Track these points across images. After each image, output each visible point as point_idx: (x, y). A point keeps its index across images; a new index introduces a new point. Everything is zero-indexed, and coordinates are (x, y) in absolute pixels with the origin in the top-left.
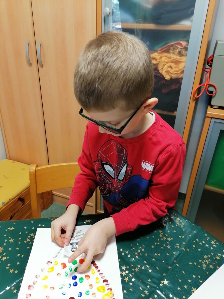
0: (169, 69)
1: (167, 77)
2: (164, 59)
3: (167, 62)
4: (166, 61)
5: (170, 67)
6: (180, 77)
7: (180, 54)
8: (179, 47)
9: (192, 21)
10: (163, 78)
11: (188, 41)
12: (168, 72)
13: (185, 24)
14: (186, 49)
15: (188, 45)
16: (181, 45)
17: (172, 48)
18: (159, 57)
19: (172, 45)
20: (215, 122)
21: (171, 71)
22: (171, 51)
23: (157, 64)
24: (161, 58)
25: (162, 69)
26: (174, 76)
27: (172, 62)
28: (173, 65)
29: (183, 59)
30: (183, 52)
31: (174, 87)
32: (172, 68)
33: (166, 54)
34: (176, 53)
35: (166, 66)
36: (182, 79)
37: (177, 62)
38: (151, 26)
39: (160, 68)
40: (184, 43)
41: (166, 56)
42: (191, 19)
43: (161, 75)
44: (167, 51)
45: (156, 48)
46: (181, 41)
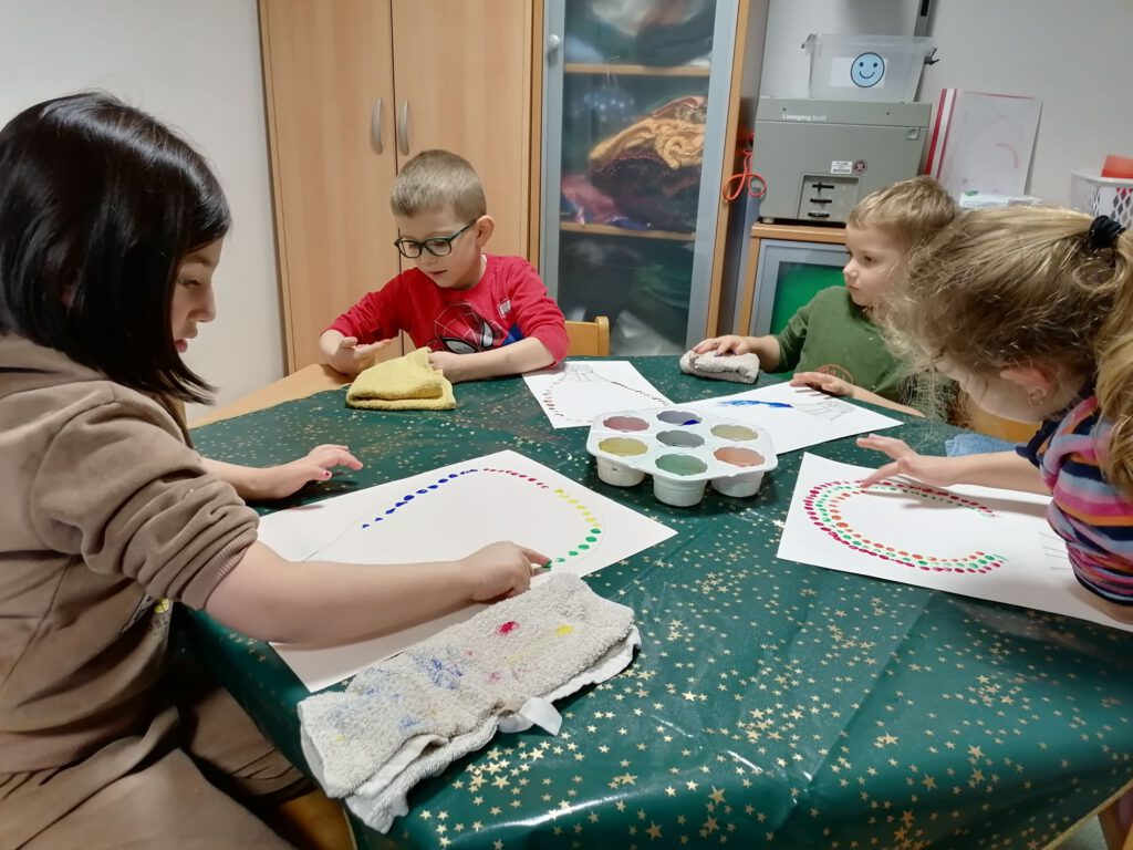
0: (676, 148)
1: (674, 164)
2: (664, 129)
3: (671, 136)
4: (669, 132)
5: (678, 144)
6: (697, 162)
7: (694, 119)
8: (691, 106)
9: (710, 60)
10: (666, 166)
11: (706, 96)
12: (673, 153)
13: (699, 65)
14: (704, 109)
15: (706, 102)
16: (694, 102)
17: (678, 109)
18: (656, 125)
19: (678, 104)
20: (767, 246)
21: (680, 151)
22: (677, 114)
23: (653, 140)
24: (659, 127)
25: (663, 147)
26: (685, 161)
27: (681, 134)
28: (681, 139)
29: (701, 128)
30: (699, 115)
31: (686, 183)
32: (681, 147)
33: (669, 121)
34: (687, 118)
35: (669, 143)
36: (700, 166)
37: (690, 135)
38: (637, 69)
39: (658, 145)
40: (699, 100)
41: (669, 124)
42: (709, 56)
43: (662, 159)
44: (671, 115)
45: (648, 110)
46: (696, 95)
